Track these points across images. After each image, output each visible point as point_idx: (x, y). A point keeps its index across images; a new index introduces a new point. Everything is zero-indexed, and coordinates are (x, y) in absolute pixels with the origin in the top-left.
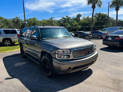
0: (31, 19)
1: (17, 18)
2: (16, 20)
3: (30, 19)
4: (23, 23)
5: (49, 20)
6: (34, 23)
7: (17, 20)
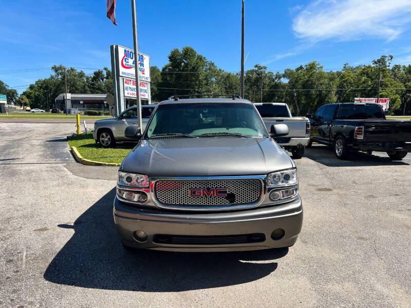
0: (301, 68)
1: (260, 68)
2: (255, 75)
3: (297, 70)
4: (273, 83)
5: (369, 67)
6: (308, 81)
7: (258, 74)
